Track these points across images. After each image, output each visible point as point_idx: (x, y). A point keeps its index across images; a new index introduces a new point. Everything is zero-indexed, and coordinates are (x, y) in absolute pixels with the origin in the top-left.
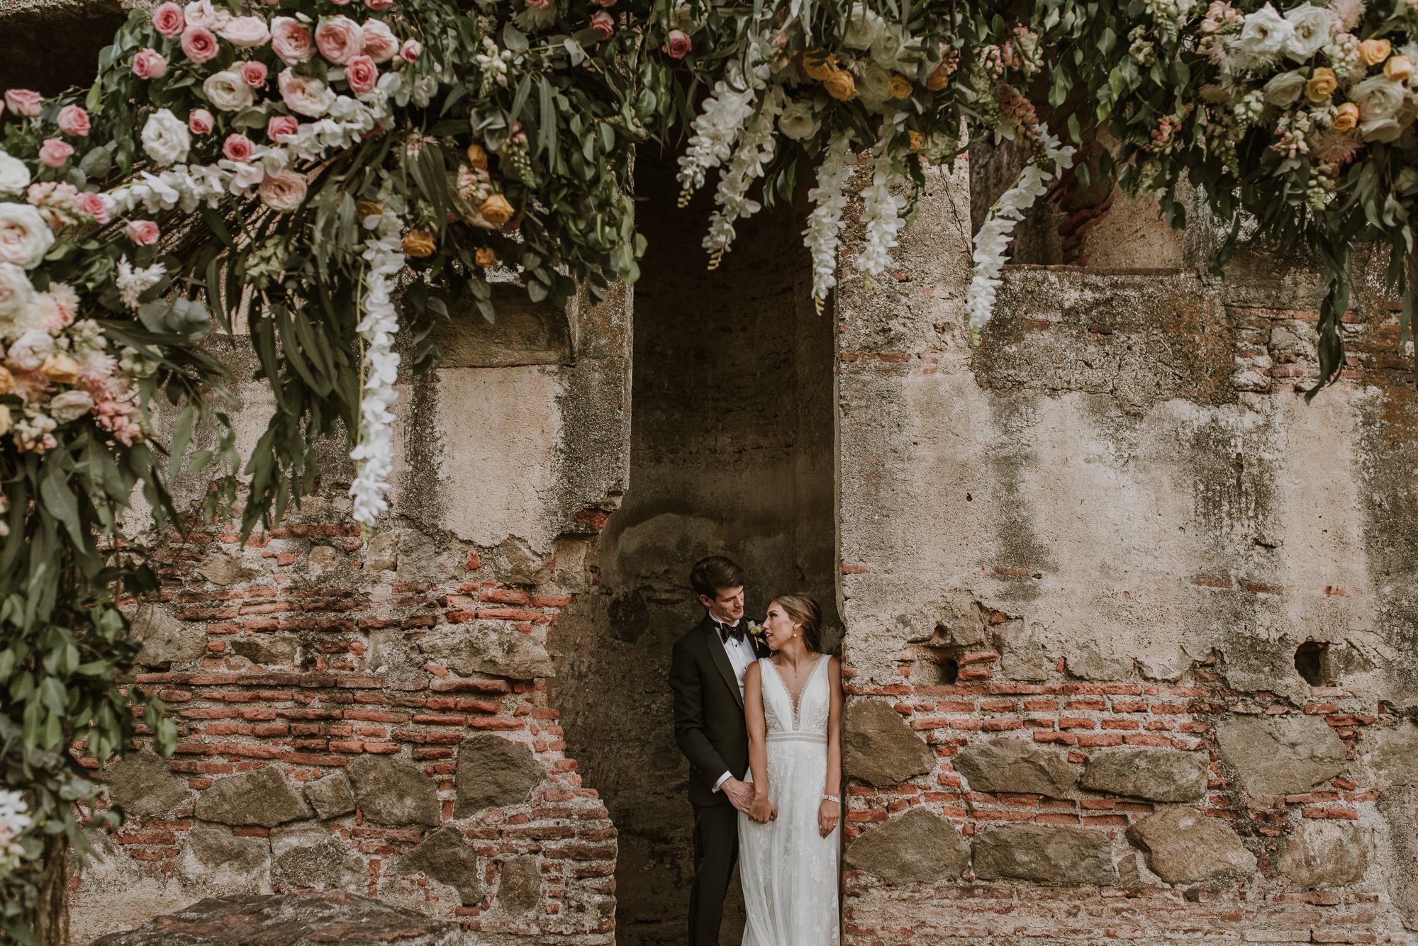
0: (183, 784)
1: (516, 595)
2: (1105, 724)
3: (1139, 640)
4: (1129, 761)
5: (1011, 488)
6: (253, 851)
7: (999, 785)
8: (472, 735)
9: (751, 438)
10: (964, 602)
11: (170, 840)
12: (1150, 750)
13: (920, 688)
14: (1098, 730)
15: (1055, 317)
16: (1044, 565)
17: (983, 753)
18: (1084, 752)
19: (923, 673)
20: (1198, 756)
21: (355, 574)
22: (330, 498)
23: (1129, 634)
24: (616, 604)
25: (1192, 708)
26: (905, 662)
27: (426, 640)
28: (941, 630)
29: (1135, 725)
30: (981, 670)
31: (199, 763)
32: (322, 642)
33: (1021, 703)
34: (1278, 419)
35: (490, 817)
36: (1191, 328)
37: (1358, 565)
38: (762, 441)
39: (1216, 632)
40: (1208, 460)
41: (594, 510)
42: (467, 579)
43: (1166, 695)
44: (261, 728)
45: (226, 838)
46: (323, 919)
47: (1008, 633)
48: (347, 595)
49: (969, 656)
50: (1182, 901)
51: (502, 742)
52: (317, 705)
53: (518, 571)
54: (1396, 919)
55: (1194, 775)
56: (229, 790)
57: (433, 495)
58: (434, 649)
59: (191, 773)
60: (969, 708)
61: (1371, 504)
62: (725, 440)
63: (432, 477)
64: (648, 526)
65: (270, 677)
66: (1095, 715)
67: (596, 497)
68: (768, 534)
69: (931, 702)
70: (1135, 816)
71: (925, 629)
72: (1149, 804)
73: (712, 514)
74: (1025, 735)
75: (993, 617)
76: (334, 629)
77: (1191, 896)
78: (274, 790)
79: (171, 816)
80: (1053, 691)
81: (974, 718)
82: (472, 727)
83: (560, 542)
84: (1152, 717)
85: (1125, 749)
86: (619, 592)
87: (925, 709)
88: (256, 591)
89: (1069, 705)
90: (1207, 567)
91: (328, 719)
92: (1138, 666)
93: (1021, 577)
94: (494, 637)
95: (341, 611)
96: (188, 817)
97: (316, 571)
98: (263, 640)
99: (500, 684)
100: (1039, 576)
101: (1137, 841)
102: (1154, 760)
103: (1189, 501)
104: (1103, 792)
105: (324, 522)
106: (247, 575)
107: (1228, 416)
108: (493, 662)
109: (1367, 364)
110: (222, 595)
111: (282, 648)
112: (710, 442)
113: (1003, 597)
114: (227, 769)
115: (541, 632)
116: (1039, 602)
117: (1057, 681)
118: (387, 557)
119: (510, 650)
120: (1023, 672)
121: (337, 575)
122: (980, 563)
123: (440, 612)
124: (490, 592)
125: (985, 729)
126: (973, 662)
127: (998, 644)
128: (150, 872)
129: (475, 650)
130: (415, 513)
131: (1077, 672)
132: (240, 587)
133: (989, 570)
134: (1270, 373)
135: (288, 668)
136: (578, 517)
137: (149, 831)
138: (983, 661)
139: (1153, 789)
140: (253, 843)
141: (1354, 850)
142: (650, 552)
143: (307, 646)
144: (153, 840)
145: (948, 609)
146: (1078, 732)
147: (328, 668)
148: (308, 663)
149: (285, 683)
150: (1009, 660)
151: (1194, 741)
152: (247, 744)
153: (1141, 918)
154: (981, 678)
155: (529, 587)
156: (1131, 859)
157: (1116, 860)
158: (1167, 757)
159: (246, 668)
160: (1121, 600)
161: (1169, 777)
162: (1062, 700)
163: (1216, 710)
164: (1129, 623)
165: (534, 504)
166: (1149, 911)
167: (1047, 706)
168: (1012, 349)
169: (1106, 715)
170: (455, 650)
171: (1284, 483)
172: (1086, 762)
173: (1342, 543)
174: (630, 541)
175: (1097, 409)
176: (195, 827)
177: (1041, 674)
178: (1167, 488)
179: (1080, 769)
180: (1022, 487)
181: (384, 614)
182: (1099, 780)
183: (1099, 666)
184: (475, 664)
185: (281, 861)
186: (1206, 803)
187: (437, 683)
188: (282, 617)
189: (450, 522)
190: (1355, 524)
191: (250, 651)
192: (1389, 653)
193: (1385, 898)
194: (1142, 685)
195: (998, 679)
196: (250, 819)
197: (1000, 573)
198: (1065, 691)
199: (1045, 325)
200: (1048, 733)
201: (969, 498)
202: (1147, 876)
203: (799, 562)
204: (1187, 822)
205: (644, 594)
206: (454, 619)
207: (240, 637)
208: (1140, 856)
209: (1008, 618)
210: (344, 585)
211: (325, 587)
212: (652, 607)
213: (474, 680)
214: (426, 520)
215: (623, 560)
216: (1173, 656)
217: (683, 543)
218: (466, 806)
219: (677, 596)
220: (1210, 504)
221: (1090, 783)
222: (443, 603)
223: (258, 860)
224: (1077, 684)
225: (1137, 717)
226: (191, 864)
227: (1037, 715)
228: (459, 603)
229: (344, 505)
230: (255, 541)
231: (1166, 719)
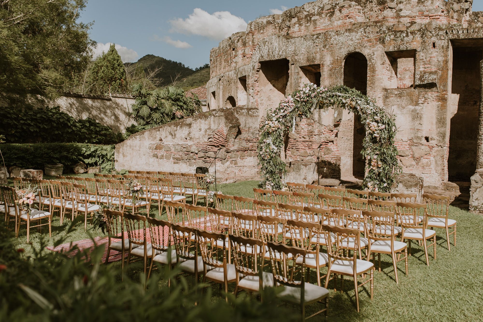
3: (402, 136)
4: (400, 151)
6: (305, 159)
11: (297, 158)
15: (394, 95)
20: (409, 151)
21: (313, 129)
25: (409, 145)
27: (321, 136)
29: (401, 147)
32: (311, 137)
34: (424, 107)
35: (327, 156)
36: (413, 96)
37: (434, 127)
39: (413, 136)
40: (413, 113)
41: (338, 122)
42: (325, 130)
43: (405, 143)
44: (305, 146)
45: (302, 158)
48: (313, 131)
51: (328, 148)
52: (310, 143)
53: (330, 129)
54: (435, 171)
55: (409, 153)
56: (302, 152)
57: (321, 120)
58: (321, 138)
59: (298, 151)
61: (437, 118)
63: (321, 118)
67: (338, 120)
70: (401, 158)
76: (312, 135)
77: (406, 167)
78: (306, 152)
82: (326, 146)
83: (334, 125)
84: (403, 146)
88: (304, 131)
90: (412, 127)
91: (311, 145)
92: (402, 140)
94: (328, 136)
95: (312, 133)
97: (310, 129)
98: (305, 136)
99: (328, 141)
102: (403, 151)
103: (410, 119)
106: (303, 129)
107: (417, 107)
109: (439, 99)
111: (307, 137)
114: (302, 150)
115: (333, 135)
118: (317, 127)
124: (327, 131)
130: (319, 122)
132: (302, 130)
134: (424, 101)
135: (307, 139)
136: (336, 122)
137: (295, 157)
139: (403, 155)
141: (429, 163)
143: (309, 137)
147: (311, 139)
148: (309, 139)
149: (307, 141)
151: (409, 149)
152: (304, 148)
158: (405, 151)
159: (303, 139)
161: (405, 153)
163: (412, 145)
165: (331, 121)
168: (388, 100)
170: (324, 138)
171: (424, 116)
173: (432, 124)
175: (399, 107)
176: (299, 156)
178: (407, 117)
181: (316, 133)
183: (397, 140)
184: (326, 139)
186: (410, 156)
187: (322, 141)
188: (307, 134)
189: (322, 123)
190: (435, 121)
191: (303, 137)
192: (438, 138)
193: (433, 169)
194: (402, 142)
196: (304, 156)
199: (392, 97)
202: (401, 165)
204: (407, 158)
206: (323, 134)
208: (401, 162)
213: (326, 141)
216: (407, 139)
218: (325, 154)
220: (413, 119)
222: (322, 132)
228: (324, 132)
229: (312, 121)
230: (304, 125)
231: (405, 146)
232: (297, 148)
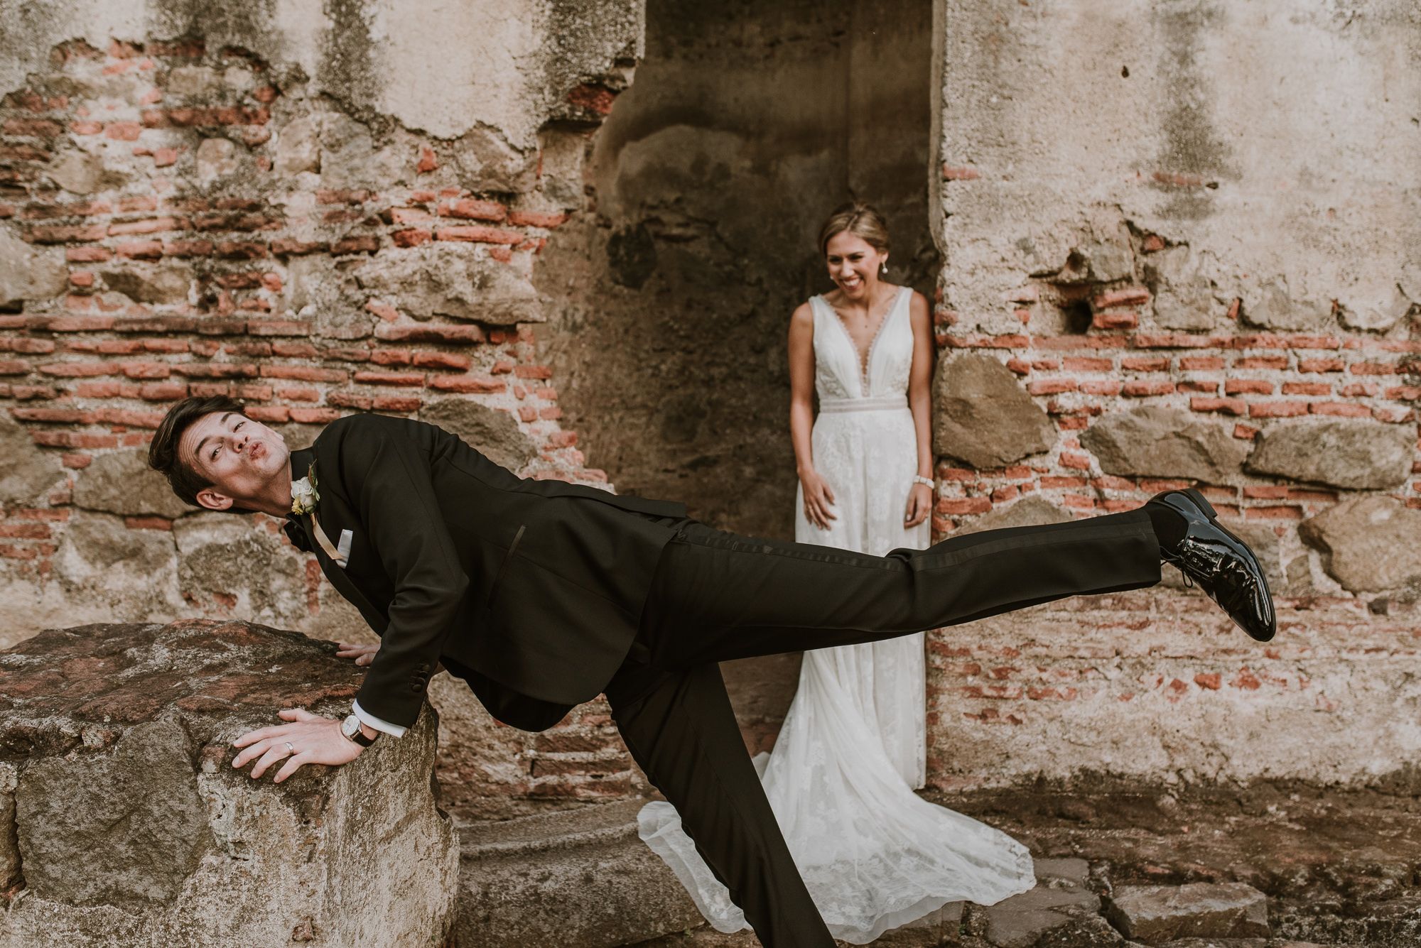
0: (55, 461)
1: (489, 208)
2: (1287, 387)
3: (1342, 275)
4: (1314, 437)
5: (1184, 59)
6: (152, 549)
7: (1141, 468)
8: (435, 399)
9: (788, 26)
10: (1110, 222)
11: (44, 533)
12: (1344, 422)
13: (1041, 338)
14: (1277, 396)
16: (1222, 170)
17: (1123, 425)
18: (1256, 425)
19: (1045, 319)
20: (1404, 430)
21: (263, 177)
22: (220, 69)
23: (1331, 268)
24: (616, 240)
25: (1403, 367)
26: (1023, 303)
27: (367, 269)
28: (1075, 260)
29: (1326, 389)
30: (1124, 314)
31: (73, 435)
32: (224, 273)
33: (1176, 359)
38: (802, 29)
41: (596, 86)
42: (420, 186)
43: (1372, 350)
44: (151, 389)
45: (116, 531)
46: (210, 669)
47: (1166, 263)
48: (254, 207)
49: (1110, 295)
50: (1365, 614)
51: (476, 409)
52: (222, 357)
53: (490, 174)
55: (1397, 454)
56: (116, 470)
57: (364, 65)
58: (378, 283)
59: (64, 448)
60: (1106, 366)
62: (753, 29)
63: (362, 38)
64: (656, 141)
65: (156, 320)
66: (1275, 376)
67: (599, 65)
68: (808, 152)
69: (1054, 357)
70: (1312, 507)
71: (1054, 258)
72: (1331, 491)
73: (737, 127)
74: (1179, 401)
75: (1145, 240)
76: (239, 255)
77: (1378, 608)
79: (43, 502)
80: (1221, 344)
81: (1113, 379)
82: (434, 389)
83: (550, 133)
84: (1350, 379)
85: (1311, 421)
86: (620, 224)
87: (1047, 367)
88: (129, 203)
89: (1241, 362)
91: (240, 377)
92: (1338, 311)
93: (1190, 187)
94: (460, 266)
95: (248, 229)
96: (64, 504)
97: (208, 174)
98: (144, 271)
99: (471, 331)
100: (1214, 186)
101: (1313, 539)
102: (1348, 435)
104: (1275, 477)
105: (215, 104)
106: (113, 180)
108: (459, 300)
110: (82, 209)
111: (170, 281)
112: (734, 31)
113: (1165, 213)
114: (110, 443)
115: (525, 260)
116: (1212, 223)
117: (1227, 330)
118: (306, 153)
119: (483, 284)
120: (1182, 318)
121: (238, 179)
122: (1135, 166)
123: (383, 231)
124: (452, 203)
125: (1125, 394)
126: (1114, 305)
127: (1151, 279)
128: (22, 574)
129: (435, 285)
130: (342, 90)
131: (1256, 319)
132: (106, 197)
133: (1147, 176)
135: (183, 307)
136: (572, 96)
137: (16, 522)
138: (1129, 302)
139: (1338, 474)
140: (152, 537)
142: (657, 174)
143: (204, 278)
144: (22, 532)
145: (1087, 230)
146: (1250, 398)
147: (234, 308)
148: (208, 302)
149: (178, 330)
150: (1164, 301)
151: (1401, 411)
152: (134, 410)
153: (1313, 635)
154: (1124, 326)
155: (508, 197)
156: (1303, 561)
157: (1284, 562)
158: (1364, 432)
159: (124, 308)
160: (1324, 220)
161: (1365, 458)
162: (1231, 355)
164: (1332, 251)
165: (509, 77)
166: (1322, 626)
167: (1211, 363)
169: (1291, 376)
170: (407, 284)
172: (1257, 438)
174: (633, 159)
176: (74, 516)
177: (1207, 321)
178: (1401, 61)
179: (1248, 447)
180: (1200, 58)
181: (306, 233)
182: (1272, 461)
183: (1285, 311)
184: (436, 303)
185: (190, 561)
186: (1408, 491)
187: (384, 329)
188: (168, 240)
189: (387, 104)
191: (125, 284)
194: (1340, 336)
195: (1147, 328)
196: (146, 508)
197: (1162, 182)
198: (1235, 344)
200: (1210, 399)
201: (1125, 73)
202: (1323, 583)
203: (853, 183)
204: (1381, 515)
205: (651, 229)
206: (403, 241)
207: (113, 266)
208: (1315, 558)
209: (1167, 244)
210: (248, 194)
211: (223, 196)
212: (661, 245)
213: (436, 326)
214: (359, 102)
215: (625, 184)
216: (1387, 297)
217: (699, 164)
219: (691, 232)
221: (1261, 464)
222: (387, 219)
223: (160, 560)
224: (1252, 334)
225: (1330, 378)
226: (74, 563)
227: (1196, 376)
228: (410, 219)
229: (241, 79)
230: (122, 132)
231: (1369, 381)
232: (39, 410)
